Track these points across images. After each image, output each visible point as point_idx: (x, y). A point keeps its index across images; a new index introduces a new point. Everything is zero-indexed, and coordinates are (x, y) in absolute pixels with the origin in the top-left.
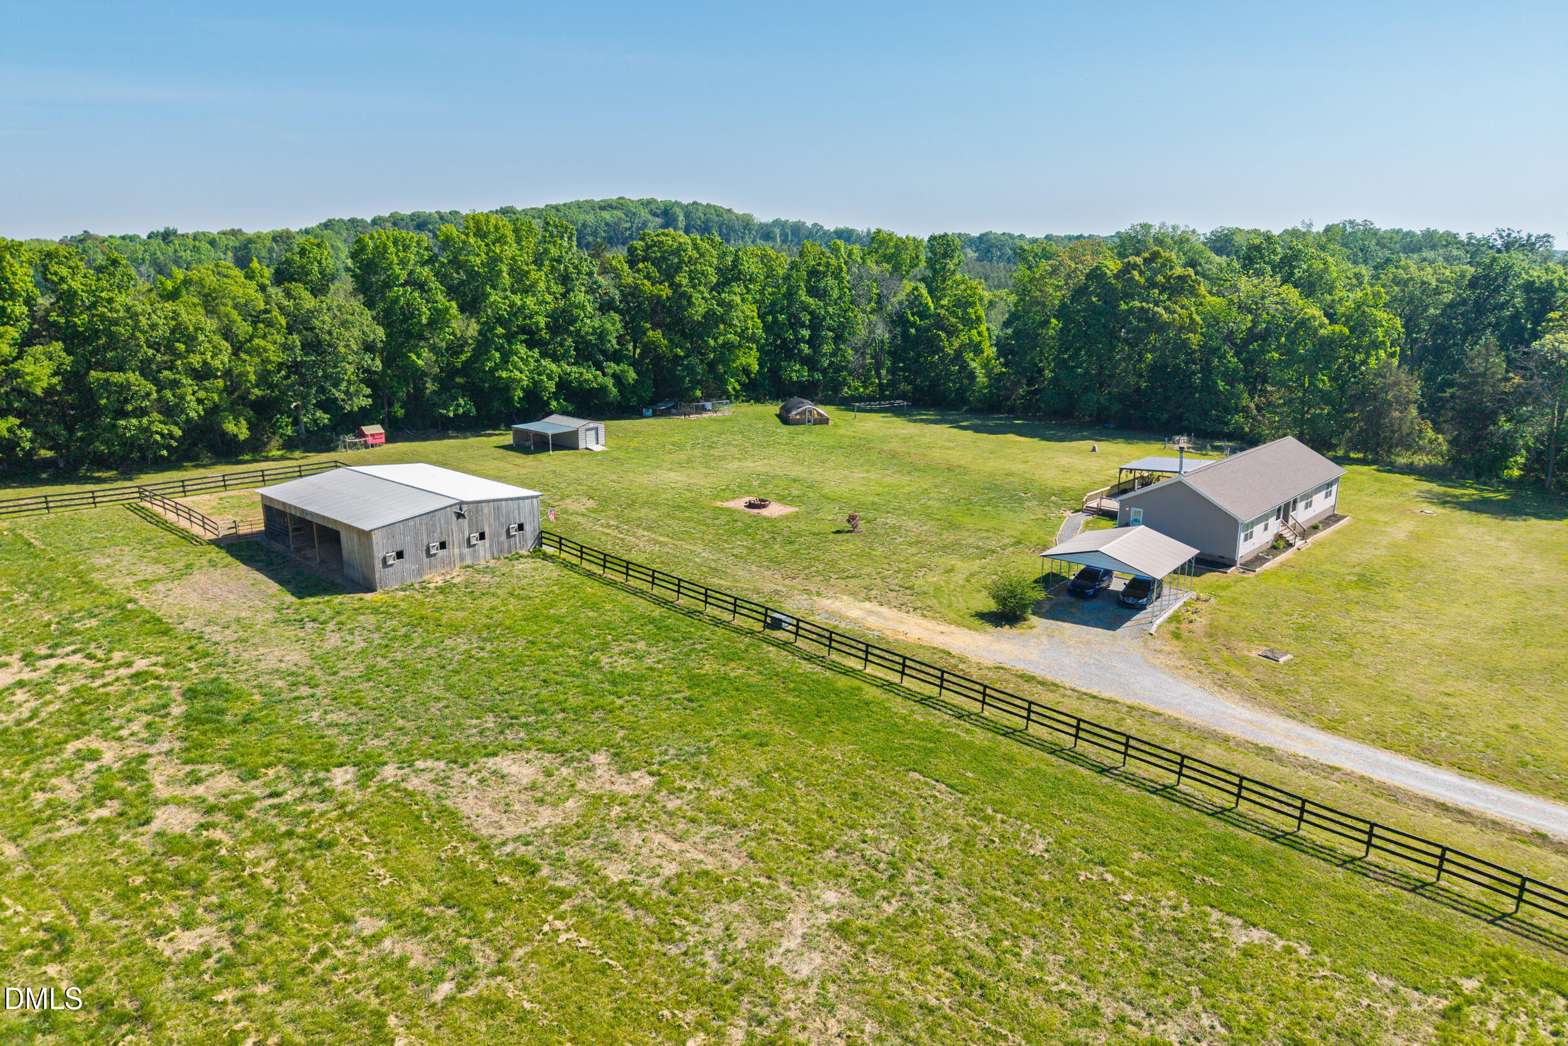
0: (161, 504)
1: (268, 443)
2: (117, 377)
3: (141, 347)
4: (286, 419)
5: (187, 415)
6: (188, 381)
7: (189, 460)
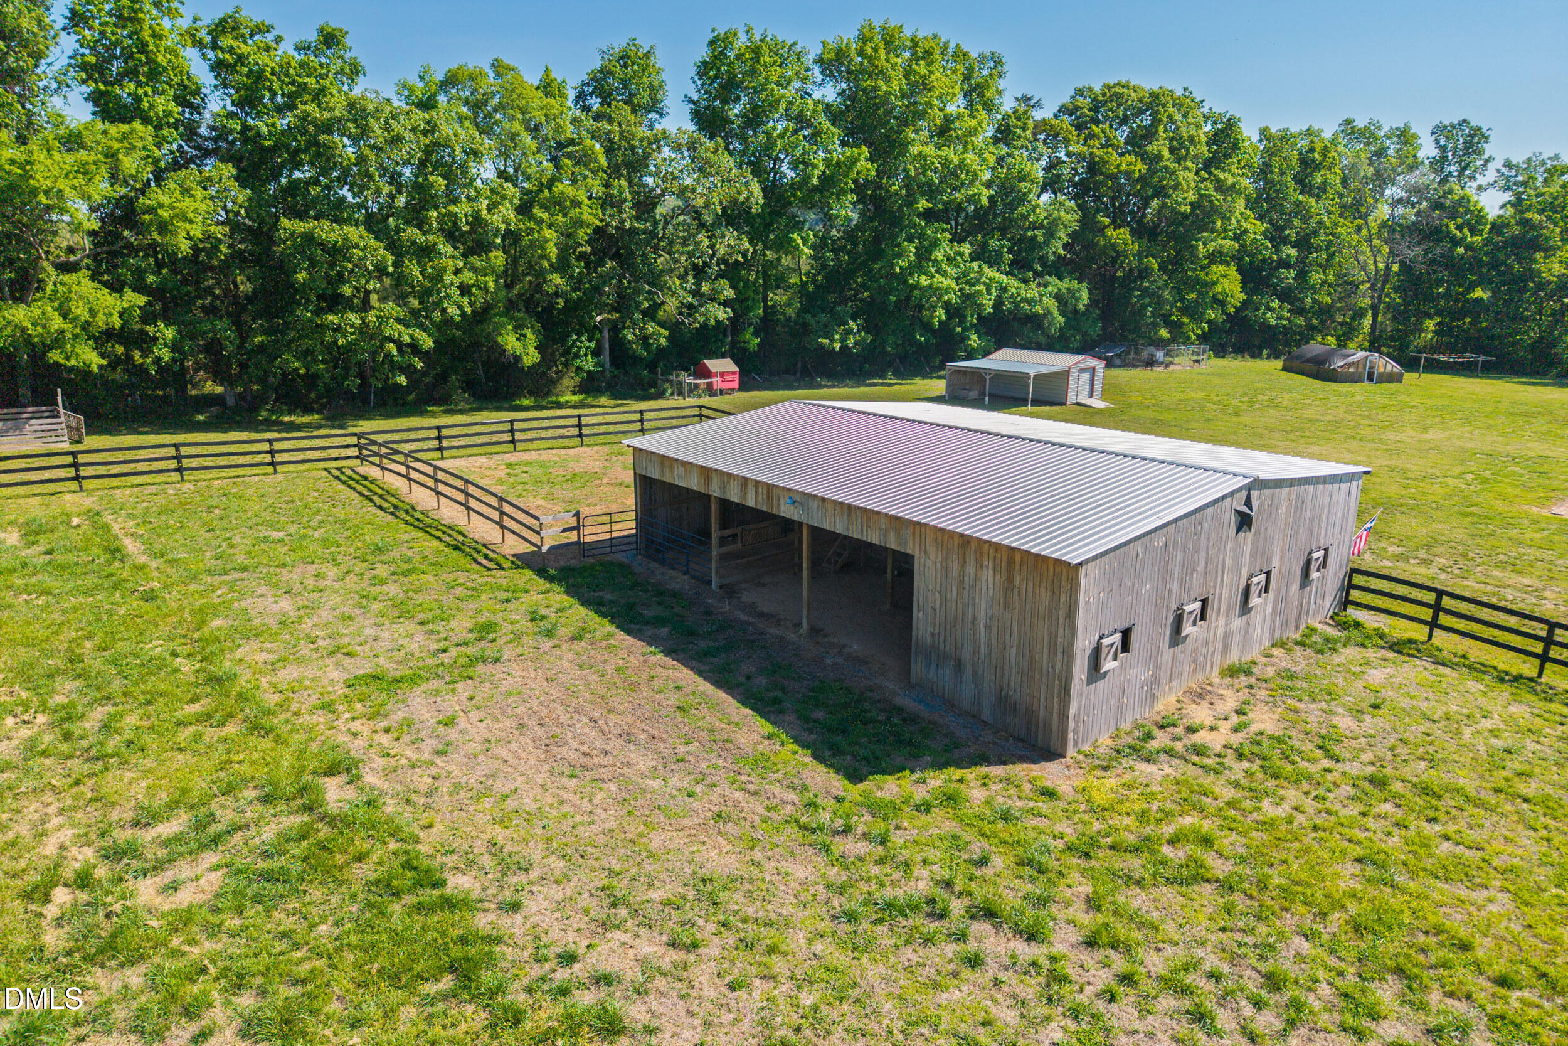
0: (402, 469)
1: (560, 378)
2: (328, 231)
3: (371, 177)
4: (585, 343)
5: (444, 311)
6: (444, 248)
7: (438, 403)
